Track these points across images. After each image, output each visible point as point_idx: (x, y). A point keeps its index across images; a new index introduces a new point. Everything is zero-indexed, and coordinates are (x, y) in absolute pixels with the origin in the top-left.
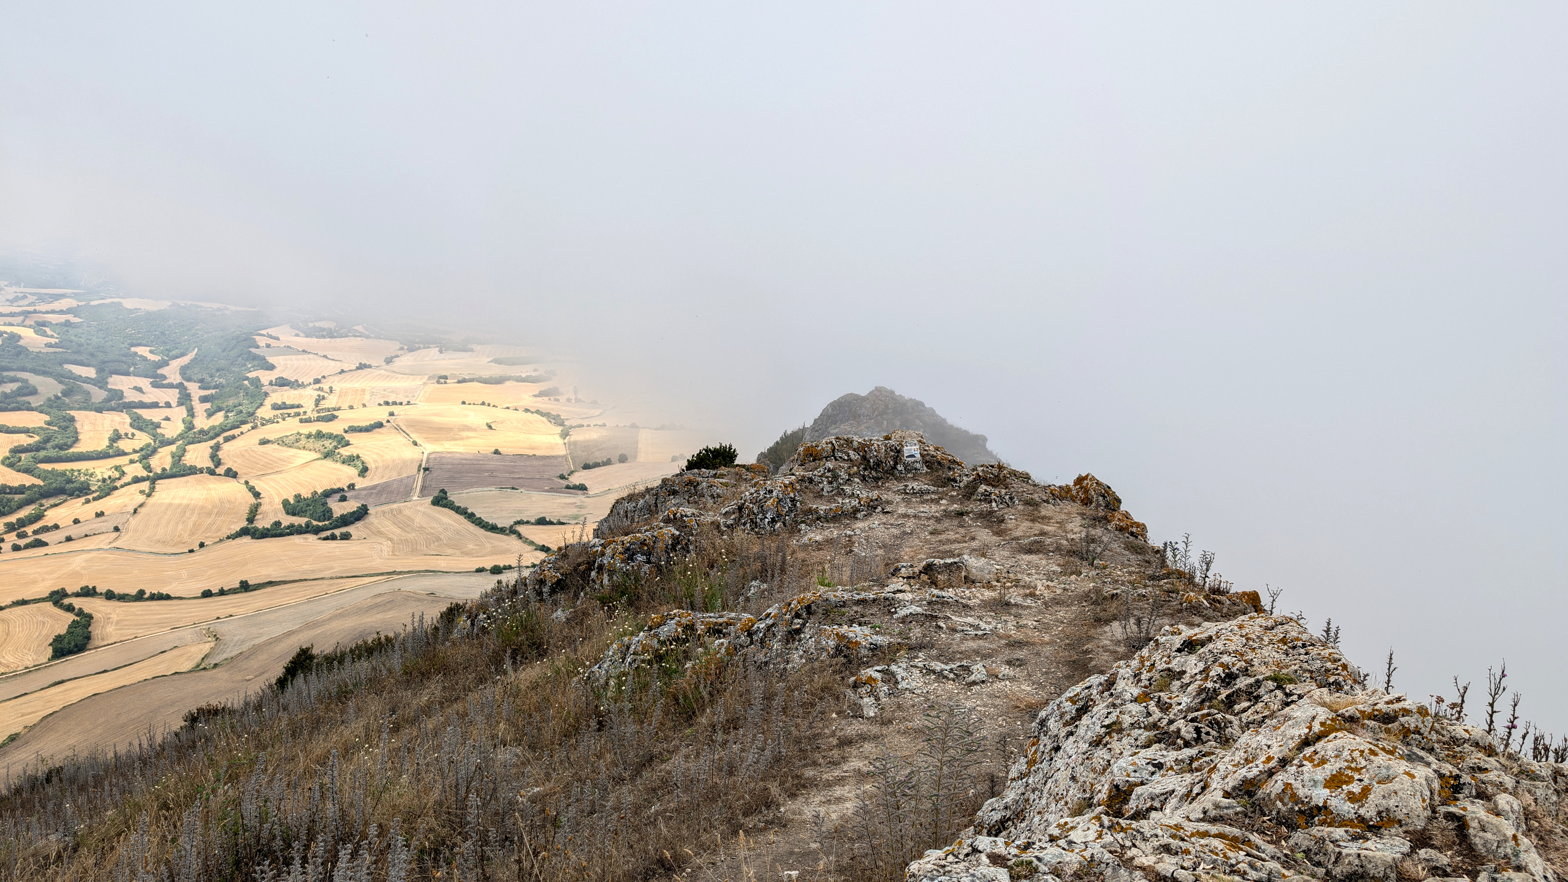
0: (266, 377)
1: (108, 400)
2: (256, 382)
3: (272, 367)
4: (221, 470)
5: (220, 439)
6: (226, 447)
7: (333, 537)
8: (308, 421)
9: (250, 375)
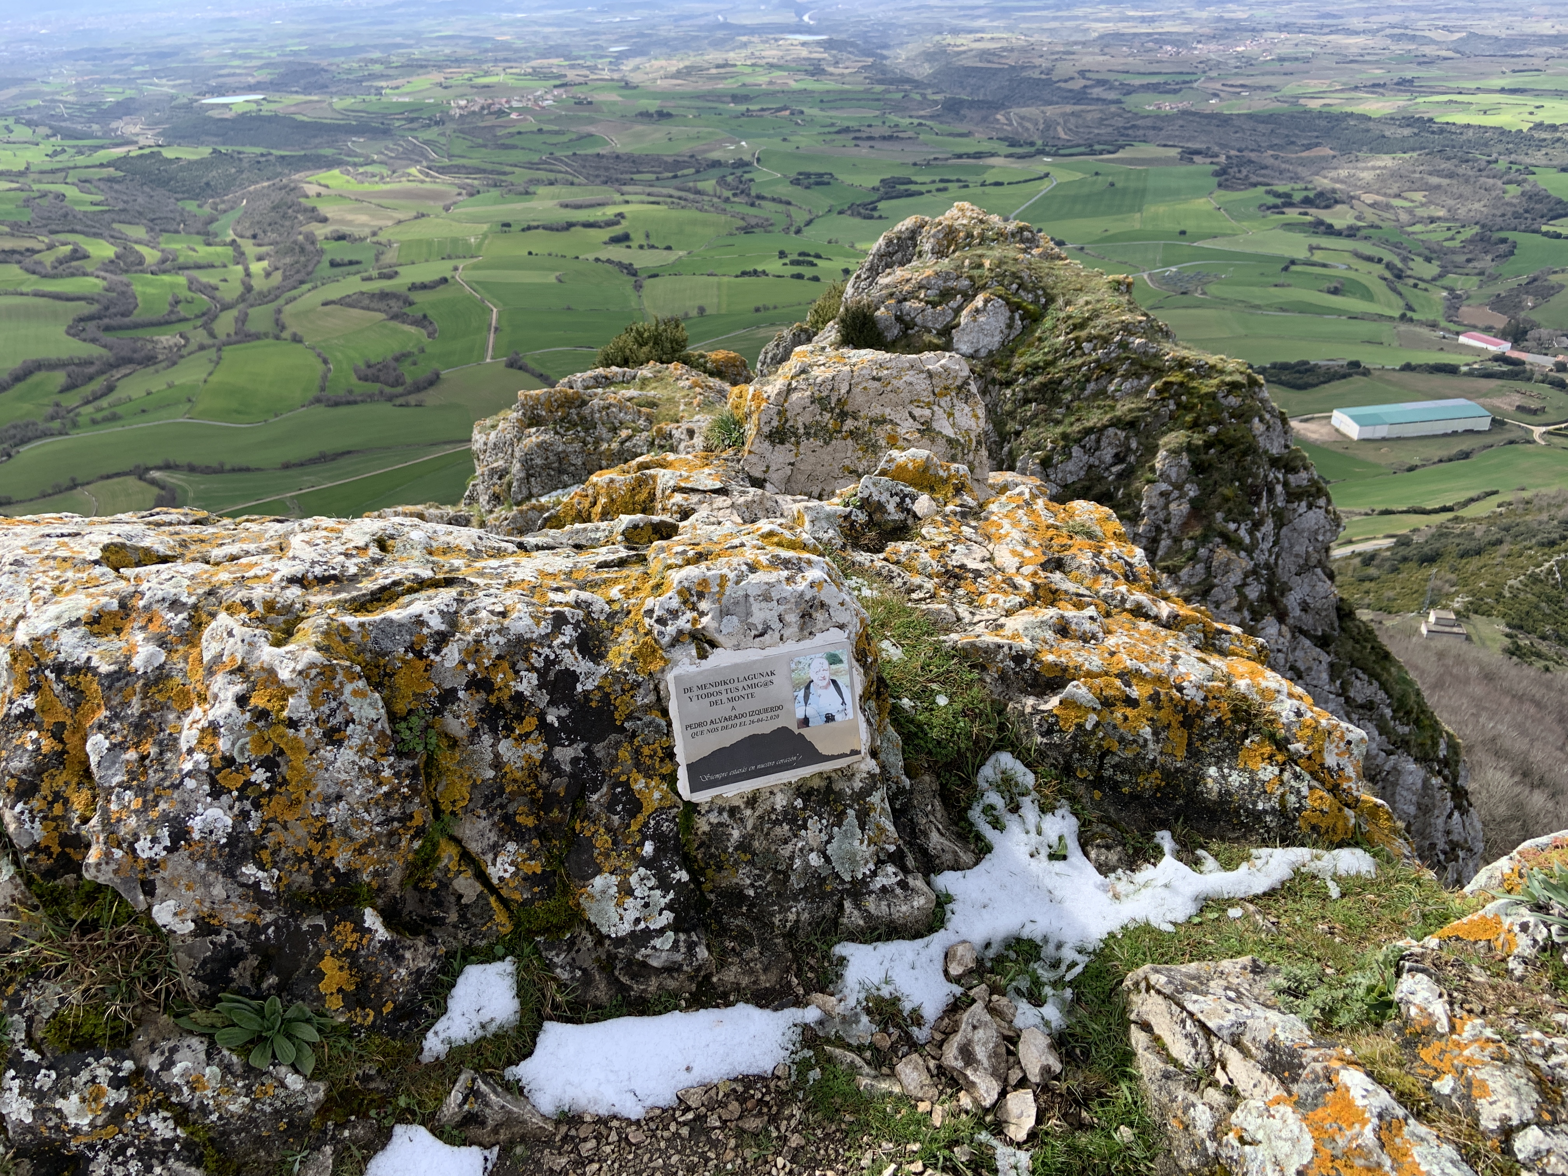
0: (320, 231)
1: (164, 261)
2: (311, 239)
3: (324, 220)
4: (285, 334)
5: (281, 301)
6: (288, 309)
7: (407, 405)
8: (369, 279)
9: (303, 229)
